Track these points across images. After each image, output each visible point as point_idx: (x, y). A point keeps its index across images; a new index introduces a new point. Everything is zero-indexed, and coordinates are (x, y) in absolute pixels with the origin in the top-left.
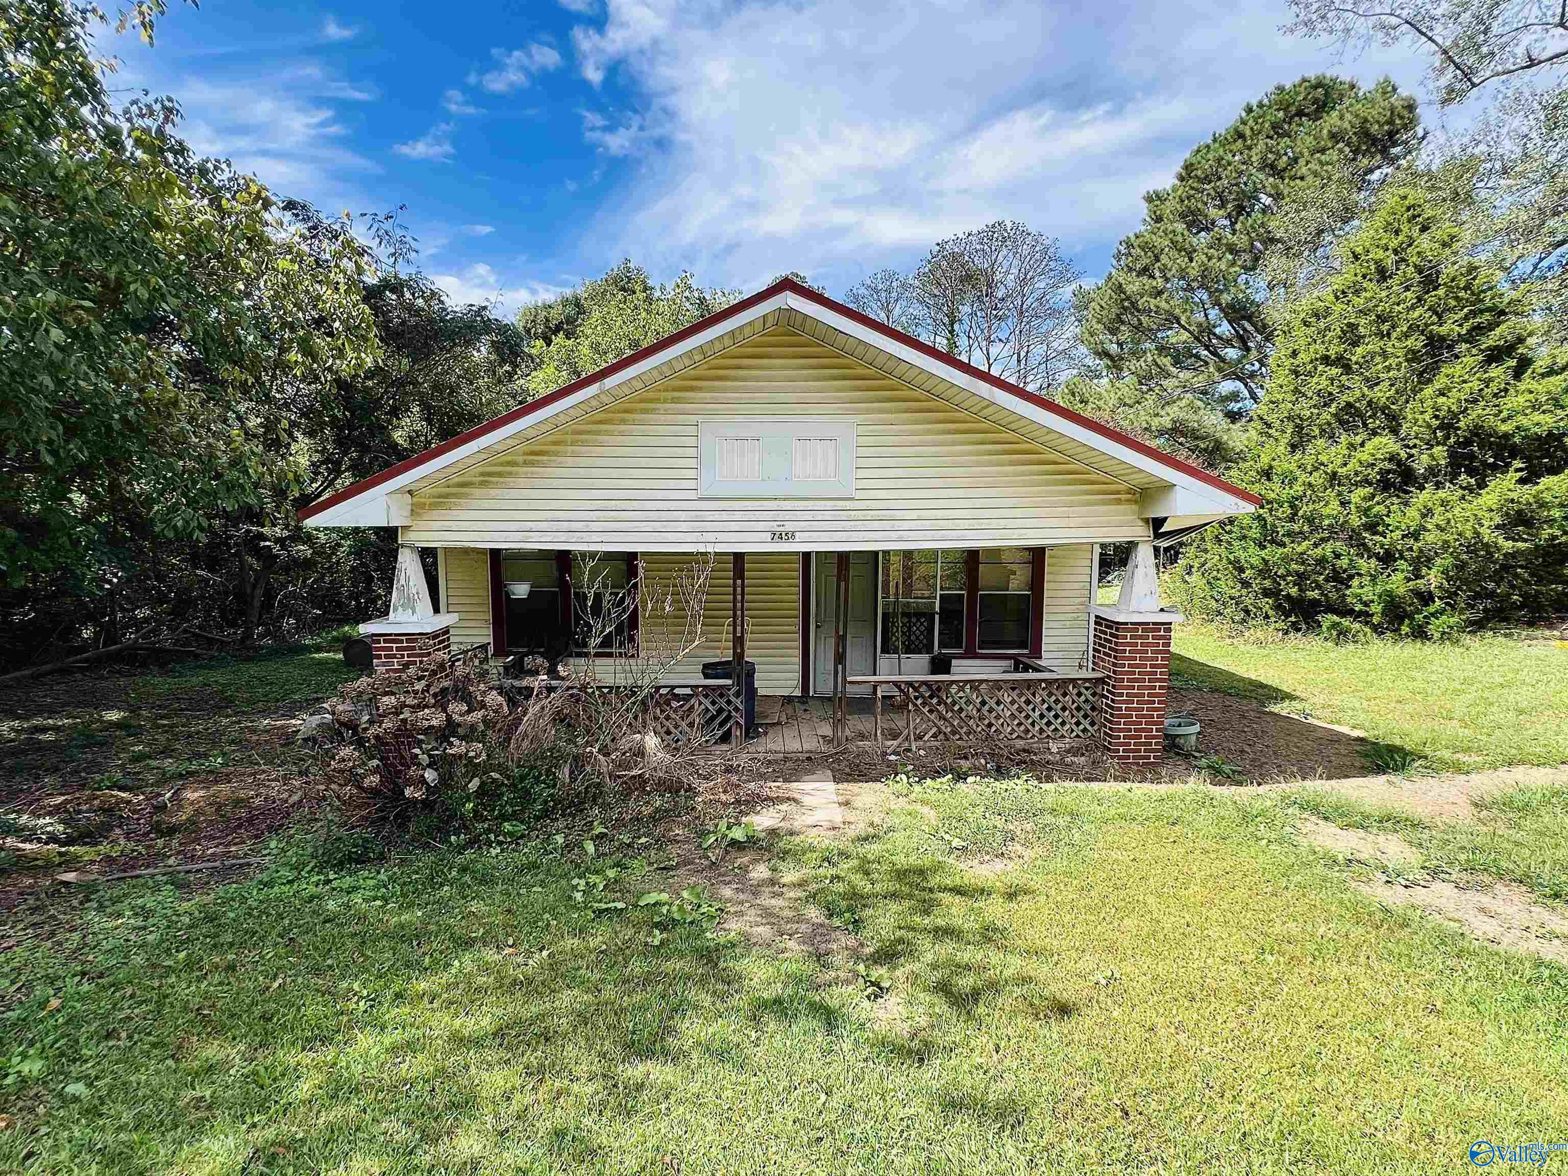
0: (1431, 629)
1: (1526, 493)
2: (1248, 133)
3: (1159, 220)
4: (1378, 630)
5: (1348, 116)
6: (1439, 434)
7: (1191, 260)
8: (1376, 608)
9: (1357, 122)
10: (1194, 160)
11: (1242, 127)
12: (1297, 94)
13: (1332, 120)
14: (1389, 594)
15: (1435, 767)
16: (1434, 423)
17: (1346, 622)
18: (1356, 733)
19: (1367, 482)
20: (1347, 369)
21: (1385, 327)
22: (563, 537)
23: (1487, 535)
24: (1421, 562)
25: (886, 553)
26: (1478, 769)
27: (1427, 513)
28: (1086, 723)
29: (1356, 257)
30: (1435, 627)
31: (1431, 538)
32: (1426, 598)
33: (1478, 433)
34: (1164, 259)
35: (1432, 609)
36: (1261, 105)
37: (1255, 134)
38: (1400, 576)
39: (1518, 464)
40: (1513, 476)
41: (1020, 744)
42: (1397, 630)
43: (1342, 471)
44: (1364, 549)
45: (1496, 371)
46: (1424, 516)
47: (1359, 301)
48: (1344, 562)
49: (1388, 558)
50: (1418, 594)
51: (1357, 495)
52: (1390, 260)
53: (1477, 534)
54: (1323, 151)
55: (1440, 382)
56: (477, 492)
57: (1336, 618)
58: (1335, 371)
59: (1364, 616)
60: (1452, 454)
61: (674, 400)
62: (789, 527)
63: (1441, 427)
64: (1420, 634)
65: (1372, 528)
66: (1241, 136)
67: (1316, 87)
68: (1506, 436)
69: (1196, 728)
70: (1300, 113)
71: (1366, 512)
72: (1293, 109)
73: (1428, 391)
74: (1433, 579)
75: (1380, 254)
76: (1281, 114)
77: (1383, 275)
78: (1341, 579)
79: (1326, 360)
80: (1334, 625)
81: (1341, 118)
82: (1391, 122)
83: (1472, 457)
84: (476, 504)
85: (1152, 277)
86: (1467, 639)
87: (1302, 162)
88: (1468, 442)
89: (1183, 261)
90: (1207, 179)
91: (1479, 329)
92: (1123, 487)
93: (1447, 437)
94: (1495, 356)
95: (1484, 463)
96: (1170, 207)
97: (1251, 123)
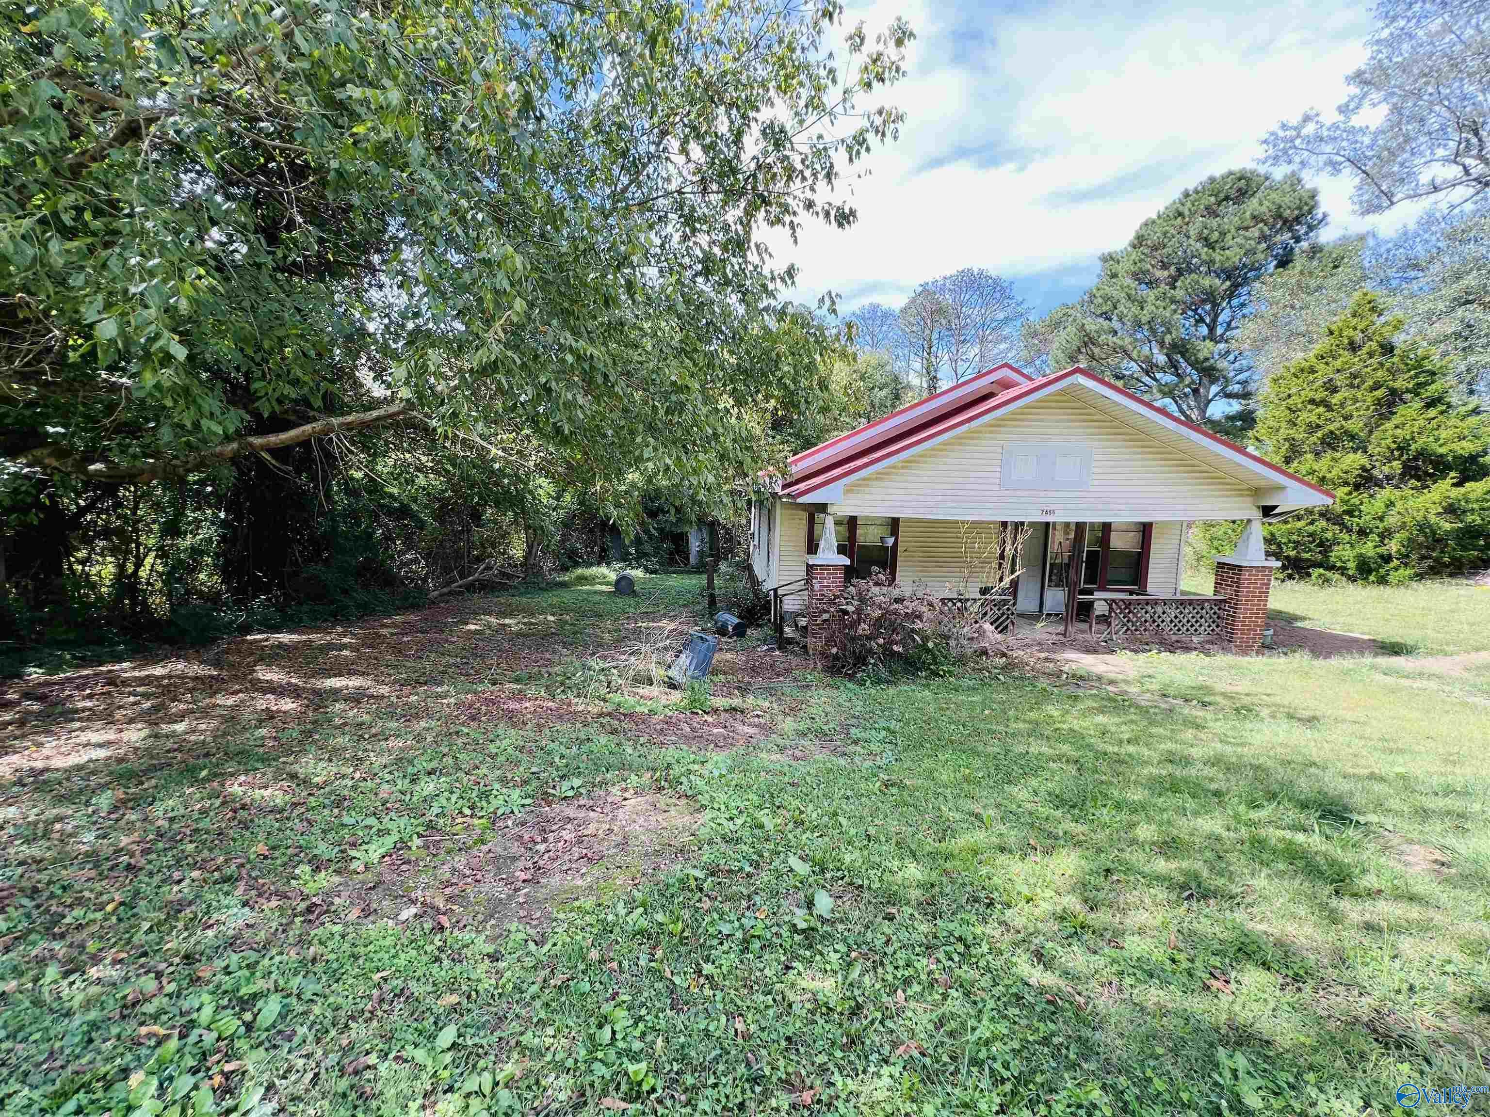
0: (1390, 578)
1: (1456, 493)
2: (1187, 213)
3: (1114, 276)
4: (1352, 579)
5: (1266, 203)
6: (1396, 453)
7: (1142, 309)
8: (1351, 565)
9: (1273, 208)
10: (1143, 232)
11: (1181, 208)
12: (1225, 184)
13: (1252, 205)
14: (1361, 555)
15: (1431, 653)
16: (1394, 446)
17: (1329, 574)
18: (1366, 637)
19: (1346, 483)
20: (1329, 407)
21: (1356, 382)
22: (922, 510)
23: (1433, 519)
24: (1385, 535)
25: (1054, 523)
26: (1458, 654)
27: (1391, 504)
28: (1214, 626)
29: (1331, 333)
30: (1393, 577)
31: (1392, 520)
32: (1387, 559)
33: (1421, 454)
34: (1121, 308)
35: (1392, 565)
36: (1196, 192)
37: (1192, 214)
38: (1370, 544)
39: (1453, 474)
40: (1449, 481)
41: (1174, 638)
42: (1366, 579)
43: (1328, 476)
44: (1343, 526)
45: (1432, 413)
46: (1387, 506)
47: (1338, 364)
48: (1329, 535)
49: (1363, 533)
50: (1382, 557)
51: (1341, 492)
52: (1358, 337)
53: (1425, 518)
54: (1246, 229)
55: (1396, 420)
56: (875, 483)
57: (1321, 571)
58: (1321, 409)
59: (1343, 571)
60: (1405, 466)
61: (991, 432)
62: (1052, 507)
63: (1399, 448)
64: (1383, 581)
65: (1350, 513)
66: (1181, 214)
67: (1240, 179)
68: (1441, 456)
69: (1271, 632)
70: (1227, 198)
71: (1346, 502)
72: (1222, 195)
73: (1389, 425)
74: (1393, 546)
75: (1351, 333)
76: (1213, 199)
77: (1353, 347)
78: (1325, 546)
79: (1312, 401)
80: (1320, 575)
81: (1261, 204)
82: (1299, 208)
83: (1417, 468)
84: (873, 490)
85: (1110, 320)
86: (1415, 585)
87: (1229, 236)
88: (1416, 459)
89: (1135, 310)
90: (1154, 248)
91: (1419, 385)
92: (1246, 486)
93: (1401, 455)
94: (1431, 404)
95: (1427, 474)
96: (1125, 267)
97: (1189, 205)
